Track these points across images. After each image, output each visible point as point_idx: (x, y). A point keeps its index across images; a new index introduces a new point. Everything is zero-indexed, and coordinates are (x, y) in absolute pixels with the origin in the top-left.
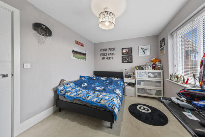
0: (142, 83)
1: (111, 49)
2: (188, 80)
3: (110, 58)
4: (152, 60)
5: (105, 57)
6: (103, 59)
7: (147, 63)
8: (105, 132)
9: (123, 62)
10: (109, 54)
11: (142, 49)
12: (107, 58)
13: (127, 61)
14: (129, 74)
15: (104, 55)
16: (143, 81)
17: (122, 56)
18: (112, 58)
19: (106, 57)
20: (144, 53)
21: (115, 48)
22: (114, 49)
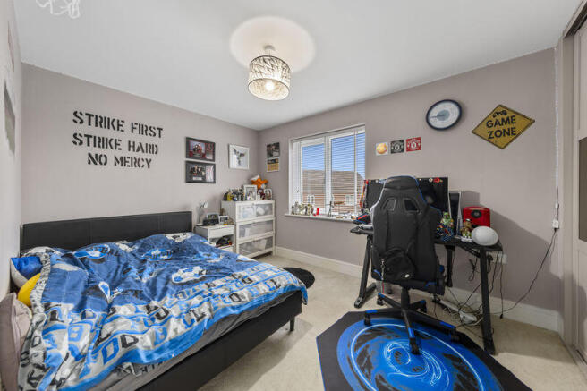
0: (247, 230)
1: (143, 129)
2: (318, 210)
3: (136, 162)
4: (255, 179)
5: (111, 153)
6: (93, 159)
7: (245, 186)
8: (295, 342)
9: (189, 180)
10: (131, 146)
11: (235, 151)
12: (122, 161)
13: (200, 179)
14: (210, 214)
15: (103, 142)
16: (248, 225)
17: (188, 163)
18: (149, 162)
19: (119, 154)
20: (239, 162)
21: (160, 129)
22: (157, 132)
